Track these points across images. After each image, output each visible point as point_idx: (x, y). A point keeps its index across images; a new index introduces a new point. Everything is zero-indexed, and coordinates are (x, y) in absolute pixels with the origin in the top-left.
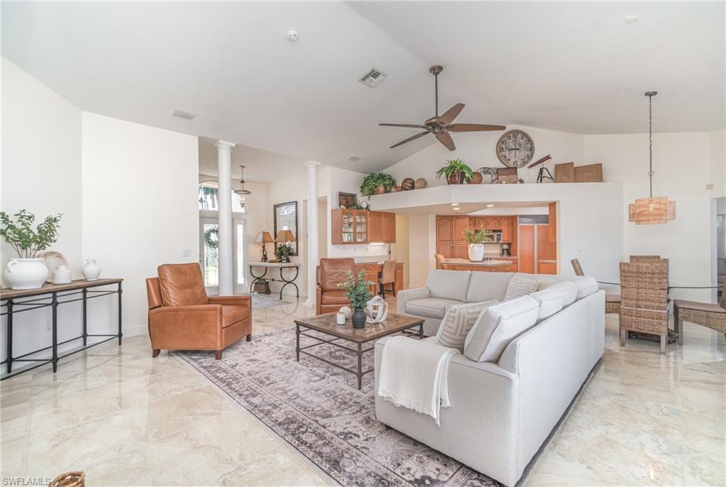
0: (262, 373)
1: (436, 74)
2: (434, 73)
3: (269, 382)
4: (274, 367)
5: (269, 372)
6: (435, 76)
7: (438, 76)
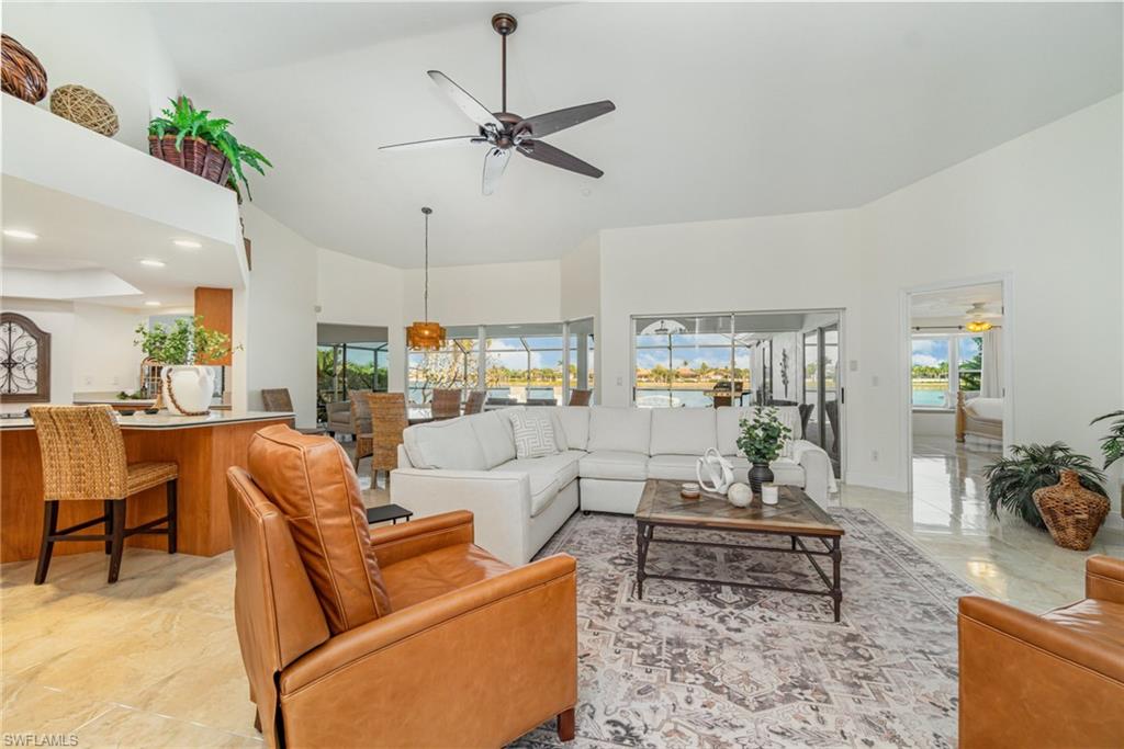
0: (937, 630)
1: (504, 35)
2: (500, 32)
3: (928, 608)
4: (904, 631)
5: (919, 625)
6: (501, 37)
7: (507, 37)
